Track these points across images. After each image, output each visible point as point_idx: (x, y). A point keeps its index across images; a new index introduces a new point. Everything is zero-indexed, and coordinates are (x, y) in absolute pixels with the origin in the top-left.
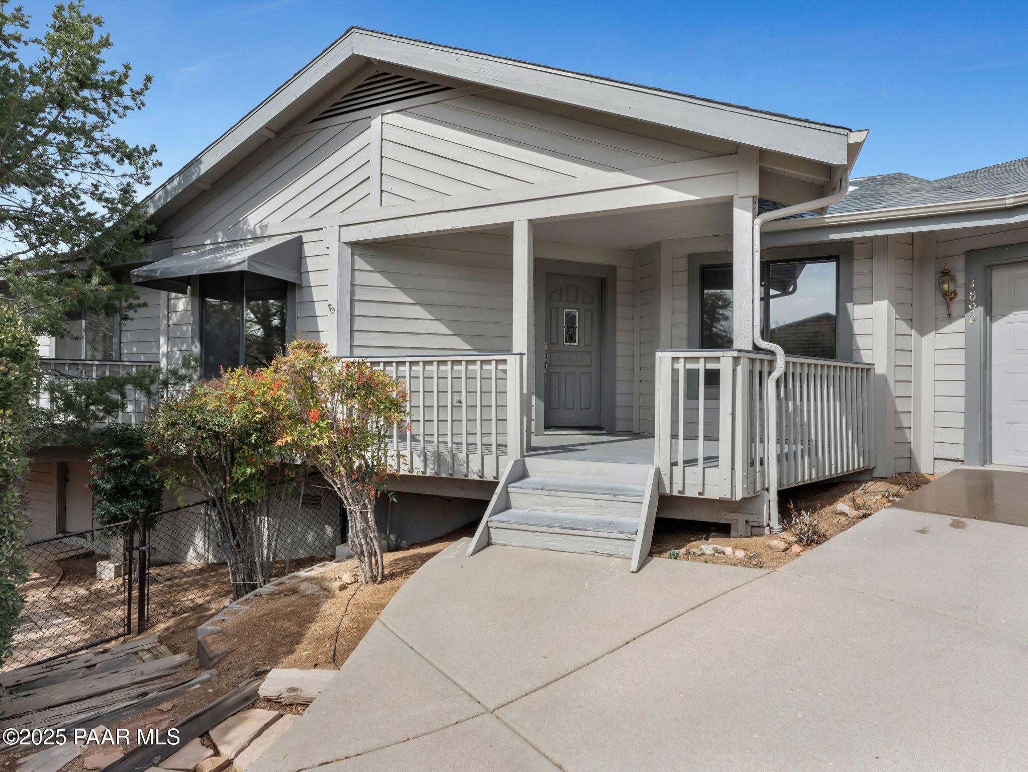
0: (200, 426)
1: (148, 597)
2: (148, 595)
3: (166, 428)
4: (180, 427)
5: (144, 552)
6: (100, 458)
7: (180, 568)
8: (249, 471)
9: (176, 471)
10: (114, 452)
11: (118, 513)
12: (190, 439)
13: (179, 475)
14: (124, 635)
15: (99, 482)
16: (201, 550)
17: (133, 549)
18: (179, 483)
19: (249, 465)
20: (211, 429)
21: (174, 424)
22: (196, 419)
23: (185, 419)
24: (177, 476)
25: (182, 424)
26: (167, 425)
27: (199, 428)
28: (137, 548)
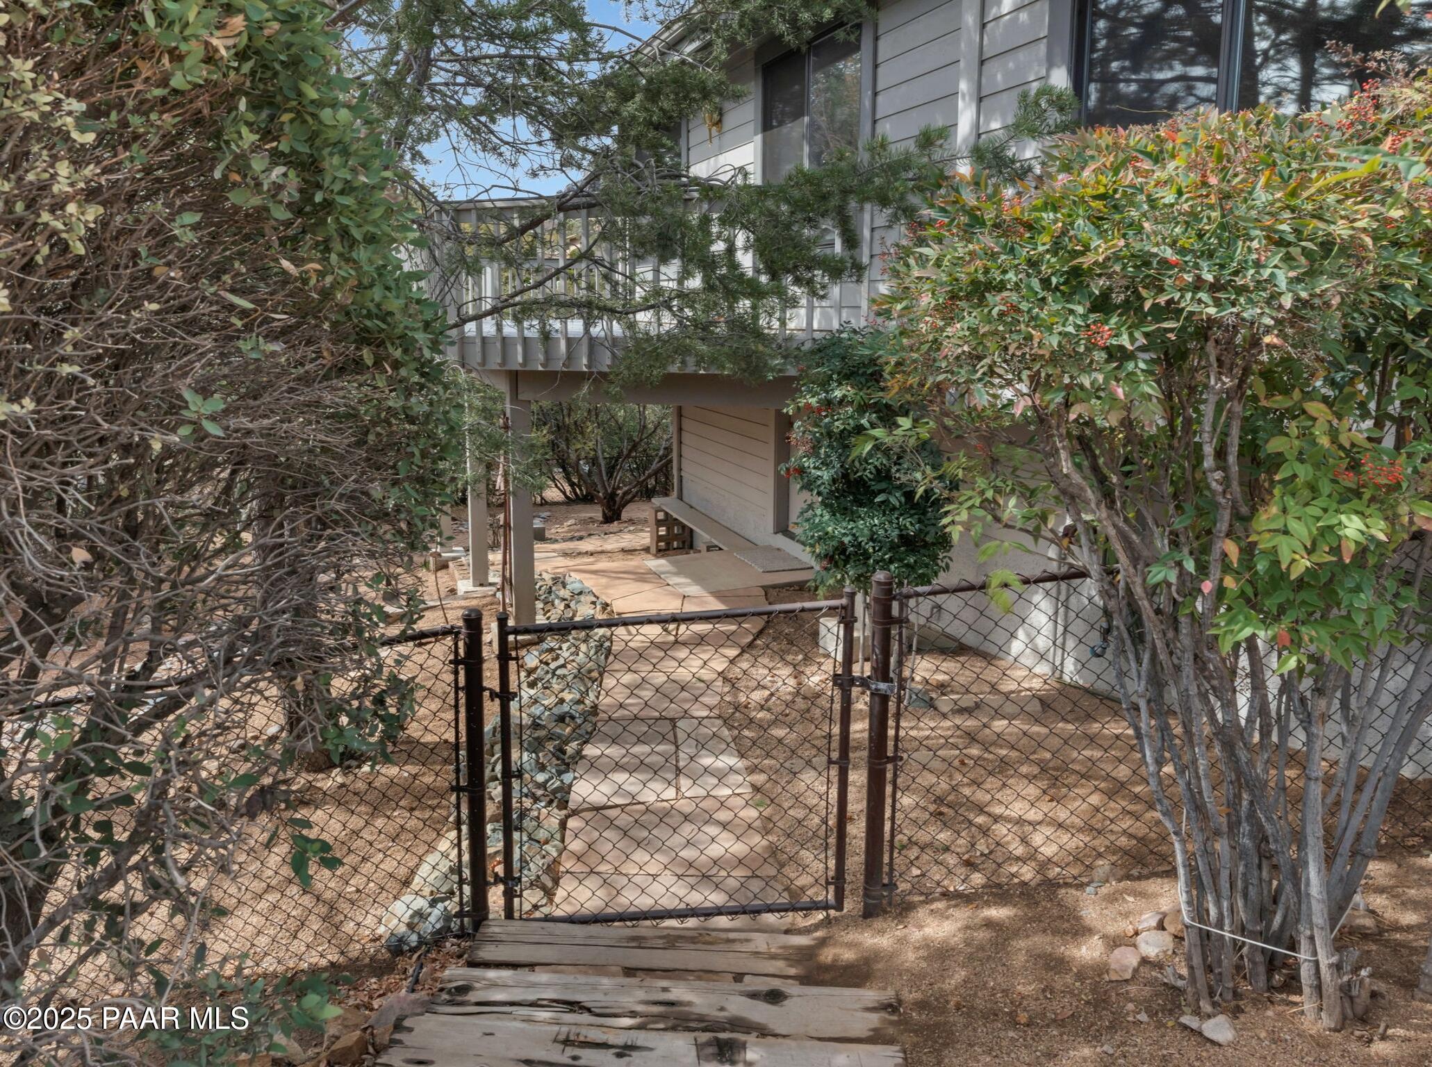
0: (1106, 294)
1: (893, 823)
2: (893, 818)
3: (948, 311)
4: (1005, 301)
5: (884, 699)
6: (808, 405)
7: (991, 674)
8: (1352, 527)
9: (984, 474)
10: (838, 393)
11: (846, 540)
12: (1054, 359)
13: (998, 490)
14: (826, 907)
15: (808, 463)
16: (1042, 643)
17: (852, 681)
18: (997, 519)
19: (1348, 497)
20: (1171, 310)
21: (980, 290)
22: (1086, 261)
23: (1033, 263)
24: (990, 494)
25: (1017, 287)
26: (954, 297)
27: (1102, 305)
28: (864, 683)
